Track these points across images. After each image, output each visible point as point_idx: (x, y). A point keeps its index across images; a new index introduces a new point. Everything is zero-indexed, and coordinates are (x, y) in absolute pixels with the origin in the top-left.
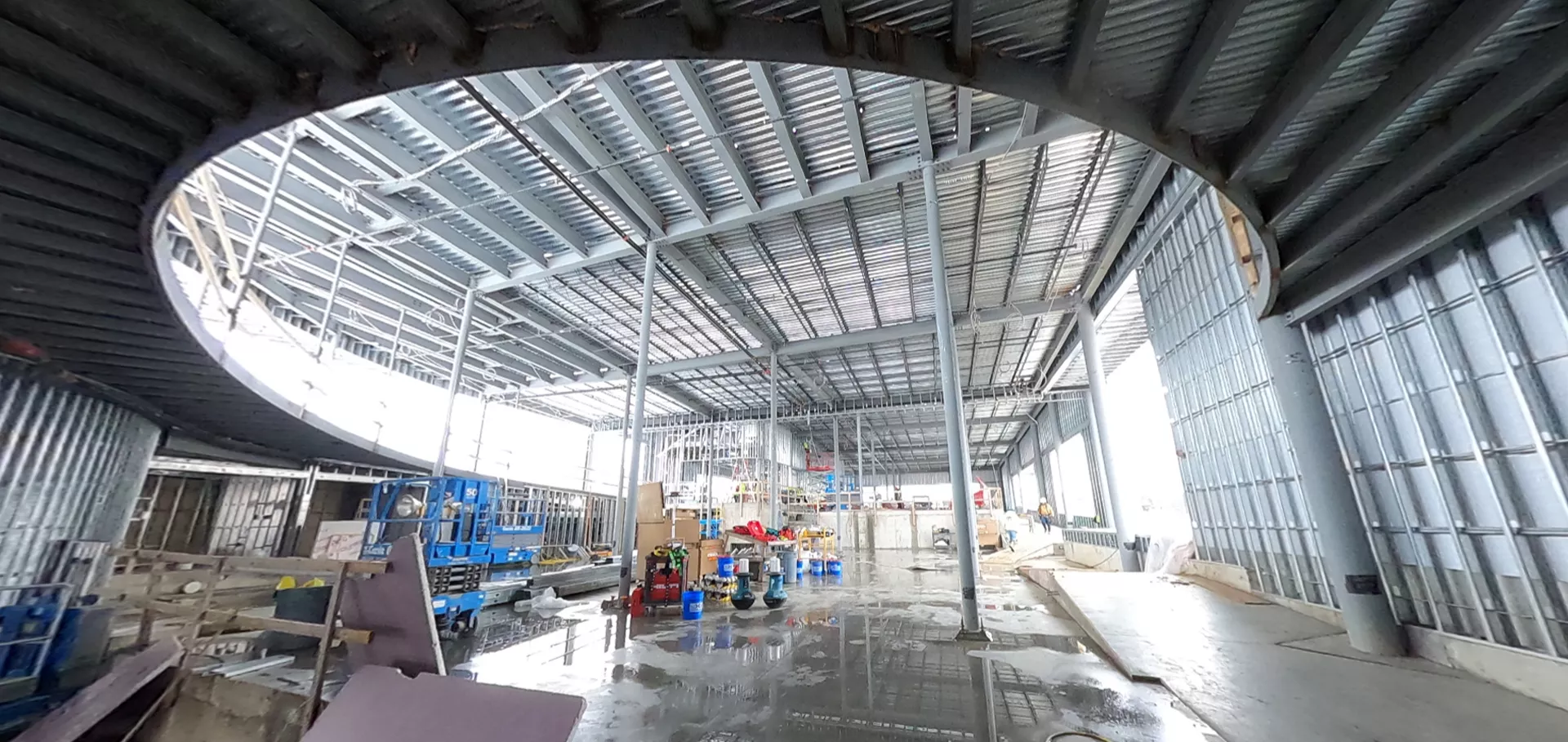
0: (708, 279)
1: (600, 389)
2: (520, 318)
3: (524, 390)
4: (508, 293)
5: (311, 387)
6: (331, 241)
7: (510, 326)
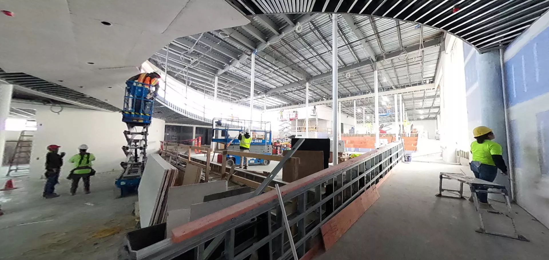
0: (276, 60)
1: (260, 98)
2: (231, 81)
3: (240, 100)
4: (226, 73)
5: (186, 105)
6: (185, 67)
7: (230, 83)
